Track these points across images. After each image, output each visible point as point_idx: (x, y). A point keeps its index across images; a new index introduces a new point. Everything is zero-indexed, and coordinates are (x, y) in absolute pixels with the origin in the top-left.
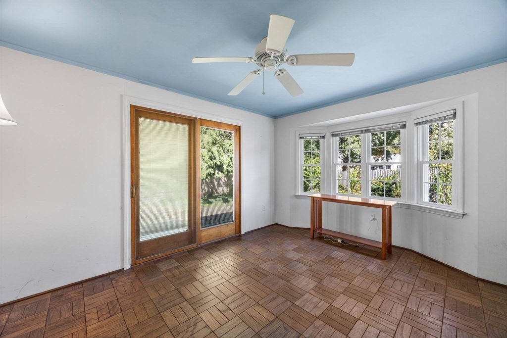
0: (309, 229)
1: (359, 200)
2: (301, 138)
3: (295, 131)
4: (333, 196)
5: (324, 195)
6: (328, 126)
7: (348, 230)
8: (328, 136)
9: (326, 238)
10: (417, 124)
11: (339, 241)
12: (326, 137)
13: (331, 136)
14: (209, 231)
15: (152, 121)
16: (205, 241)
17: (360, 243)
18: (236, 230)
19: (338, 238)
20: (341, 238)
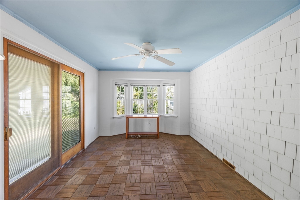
0: (126, 134)
1: (143, 116)
2: (116, 85)
3: (113, 81)
4: (131, 115)
5: (127, 115)
6: (129, 81)
7: (139, 130)
8: (129, 85)
9: (133, 137)
10: (163, 86)
11: (139, 136)
12: (128, 86)
13: (130, 85)
14: (67, 153)
15: (19, 58)
16: (65, 162)
17: (146, 134)
18: (81, 147)
19: (138, 135)
20: (139, 135)
